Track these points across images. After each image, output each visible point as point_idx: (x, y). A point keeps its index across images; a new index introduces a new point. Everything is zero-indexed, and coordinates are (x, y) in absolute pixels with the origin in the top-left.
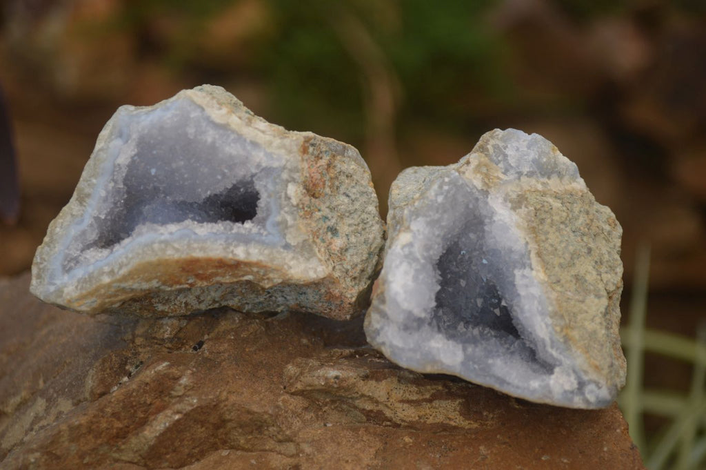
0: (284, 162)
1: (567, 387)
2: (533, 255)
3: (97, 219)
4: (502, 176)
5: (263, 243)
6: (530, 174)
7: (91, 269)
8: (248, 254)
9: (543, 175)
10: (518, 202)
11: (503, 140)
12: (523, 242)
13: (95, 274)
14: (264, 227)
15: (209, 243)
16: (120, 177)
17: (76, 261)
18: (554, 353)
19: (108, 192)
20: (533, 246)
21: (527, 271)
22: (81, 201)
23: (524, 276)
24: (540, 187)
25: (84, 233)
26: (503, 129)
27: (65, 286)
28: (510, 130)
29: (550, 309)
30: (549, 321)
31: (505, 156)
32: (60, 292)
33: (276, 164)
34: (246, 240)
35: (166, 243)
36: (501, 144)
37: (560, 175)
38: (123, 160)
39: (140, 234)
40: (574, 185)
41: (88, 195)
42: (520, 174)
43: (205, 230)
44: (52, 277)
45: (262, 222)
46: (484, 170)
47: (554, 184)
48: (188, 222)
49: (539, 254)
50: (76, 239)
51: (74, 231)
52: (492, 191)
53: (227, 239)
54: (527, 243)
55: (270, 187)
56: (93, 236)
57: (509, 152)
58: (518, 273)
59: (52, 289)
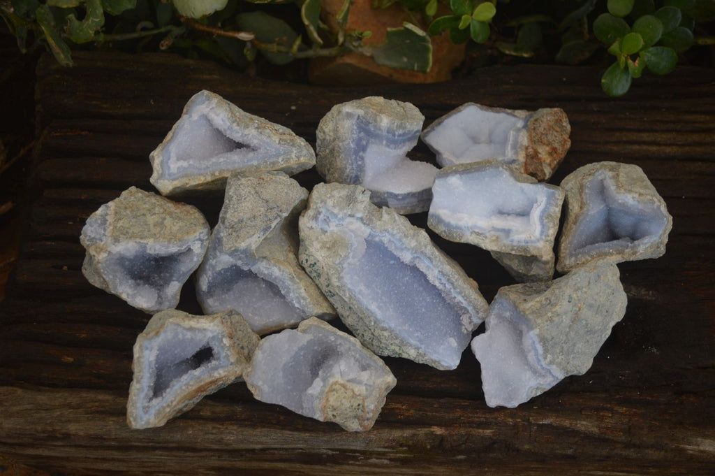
0: (217, 331)
1: (199, 245)
2: (142, 241)
3: (149, 386)
4: (103, 243)
5: (222, 367)
6: (105, 230)
7: (157, 408)
8: (219, 374)
9: (106, 224)
10: (116, 240)
11: (86, 236)
12: (134, 244)
13: (161, 409)
14: (220, 361)
15: (202, 376)
16: (153, 365)
17: (148, 407)
18: (185, 247)
19: (151, 374)
20: (138, 240)
21: (148, 247)
22: (138, 382)
23: (150, 249)
24: (111, 228)
25: (146, 394)
26: (81, 235)
27: (149, 419)
28: (82, 232)
29: (166, 243)
30: (171, 245)
31: (94, 238)
32: (148, 422)
33: (215, 334)
34: (216, 368)
35: (187, 384)
36: (88, 238)
37: (107, 215)
38: (152, 358)
39: (173, 386)
40: (112, 208)
41: (142, 378)
42: (104, 235)
43: (197, 372)
44: (141, 418)
45: (218, 359)
46: (98, 250)
47: (110, 219)
48: (189, 372)
49: (141, 238)
50: (144, 398)
51: (142, 395)
52: (109, 249)
53: (209, 372)
54: (136, 242)
55: (217, 344)
56: (151, 394)
57: (93, 236)
58: (148, 251)
59: (143, 423)
